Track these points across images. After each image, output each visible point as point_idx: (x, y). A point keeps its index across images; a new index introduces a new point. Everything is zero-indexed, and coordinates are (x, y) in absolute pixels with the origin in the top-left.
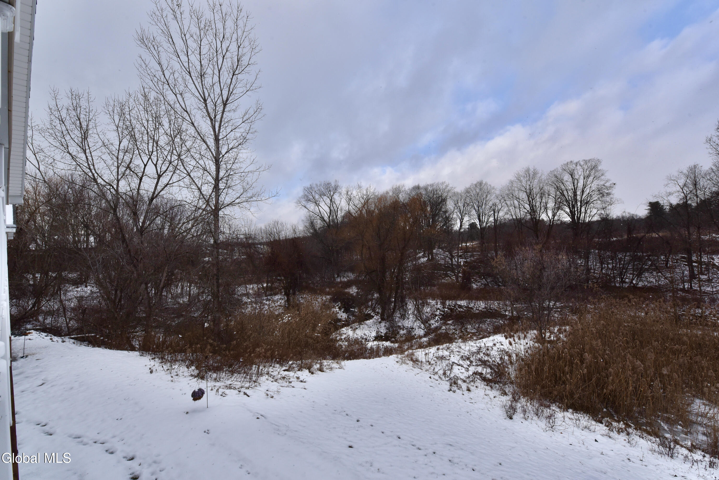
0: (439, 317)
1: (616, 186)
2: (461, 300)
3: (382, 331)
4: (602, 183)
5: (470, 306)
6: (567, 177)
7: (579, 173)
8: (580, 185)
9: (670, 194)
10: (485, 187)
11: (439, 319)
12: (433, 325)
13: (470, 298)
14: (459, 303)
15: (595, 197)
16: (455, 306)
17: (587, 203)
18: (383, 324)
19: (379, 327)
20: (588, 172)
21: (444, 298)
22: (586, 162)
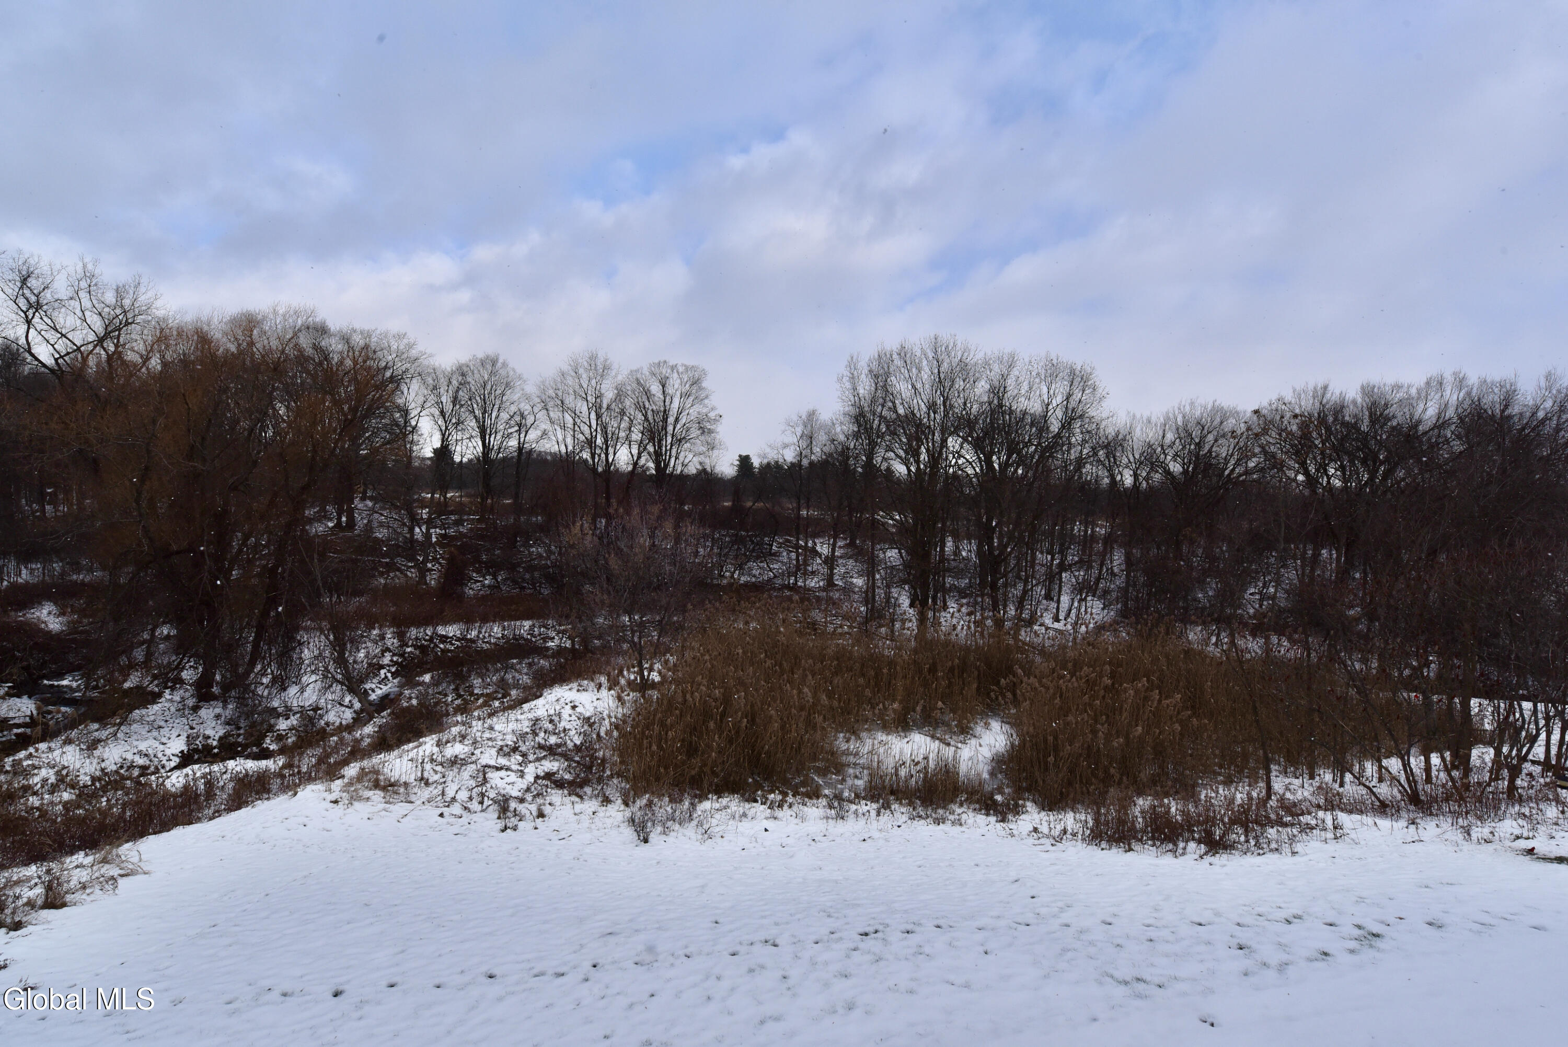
0: (389, 671)
1: (723, 420)
2: (445, 623)
3: (209, 732)
4: (705, 410)
5: (469, 636)
6: (655, 389)
7: (675, 385)
8: (675, 405)
9: (786, 446)
10: (503, 372)
11: (389, 675)
12: (373, 691)
13: (468, 620)
14: (441, 630)
15: (695, 432)
16: (431, 640)
17: (680, 441)
18: (206, 713)
19: (194, 724)
20: (687, 386)
21: (401, 624)
22: (687, 369)
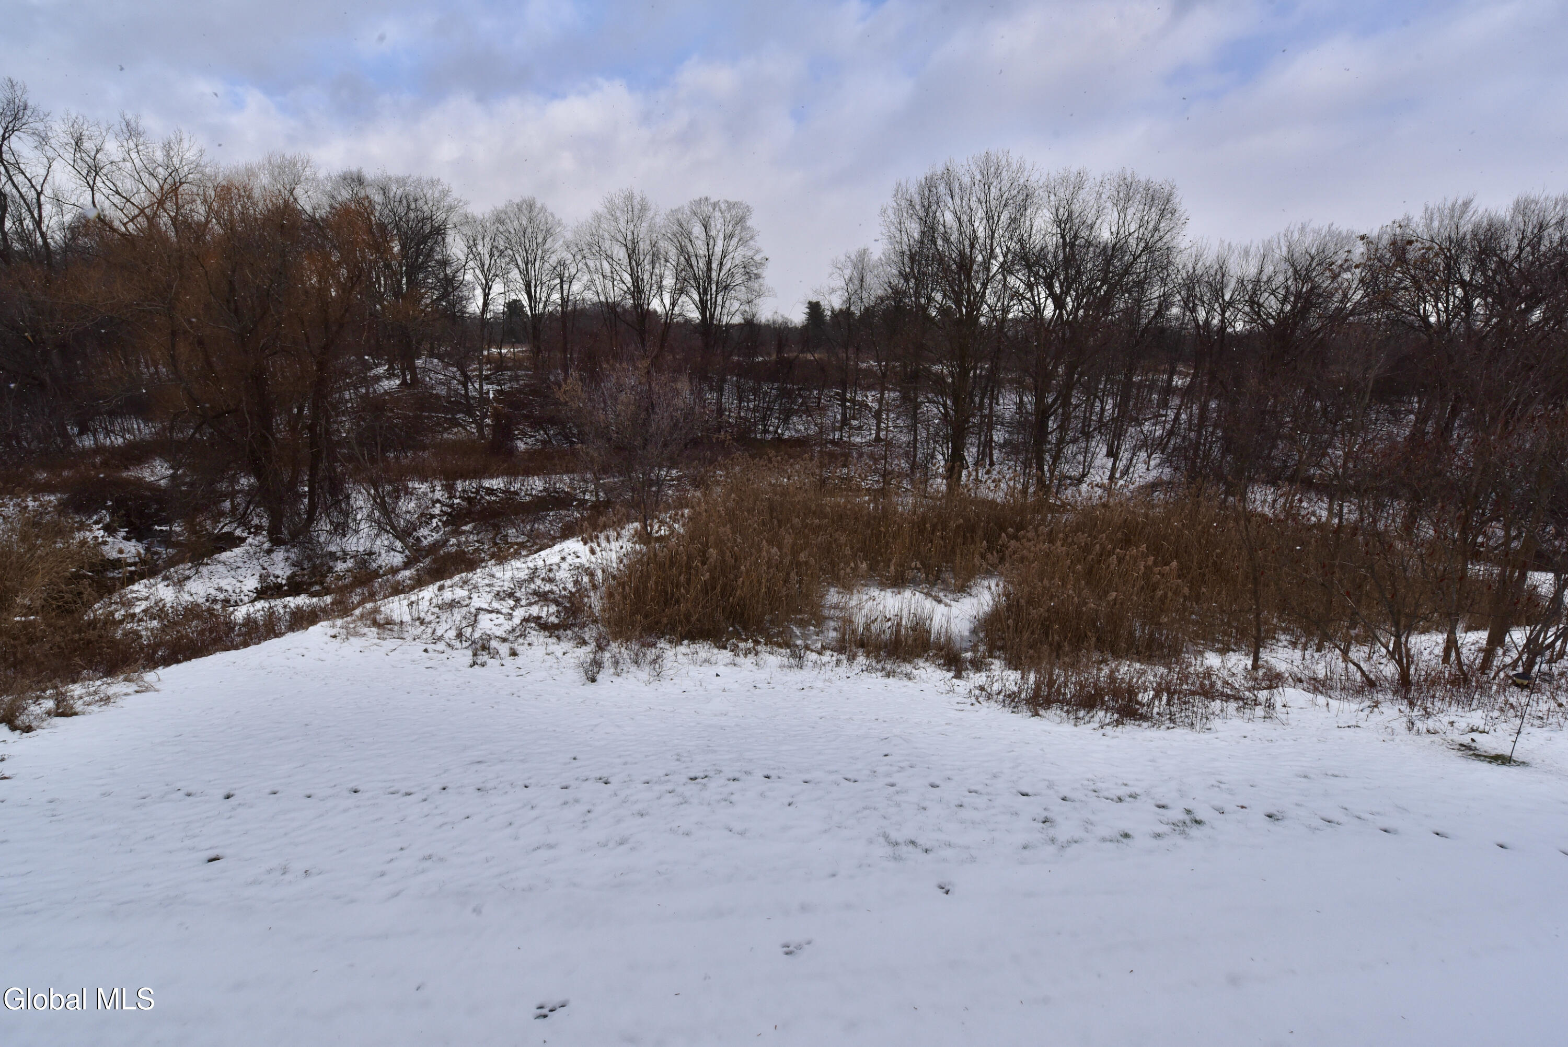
0: (440, 520)
1: (769, 264)
2: (492, 477)
3: (278, 572)
4: (750, 254)
5: (512, 489)
6: (697, 230)
7: (718, 227)
8: (718, 250)
9: (833, 291)
10: (541, 217)
11: (440, 524)
12: (425, 538)
13: (512, 472)
14: (487, 483)
15: (739, 279)
16: (477, 492)
17: (726, 288)
18: (279, 555)
19: (266, 565)
20: (731, 226)
21: (449, 478)
22: (731, 206)
